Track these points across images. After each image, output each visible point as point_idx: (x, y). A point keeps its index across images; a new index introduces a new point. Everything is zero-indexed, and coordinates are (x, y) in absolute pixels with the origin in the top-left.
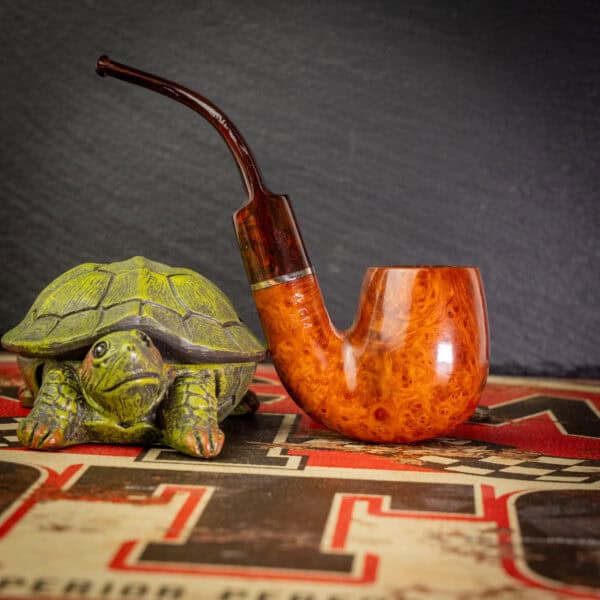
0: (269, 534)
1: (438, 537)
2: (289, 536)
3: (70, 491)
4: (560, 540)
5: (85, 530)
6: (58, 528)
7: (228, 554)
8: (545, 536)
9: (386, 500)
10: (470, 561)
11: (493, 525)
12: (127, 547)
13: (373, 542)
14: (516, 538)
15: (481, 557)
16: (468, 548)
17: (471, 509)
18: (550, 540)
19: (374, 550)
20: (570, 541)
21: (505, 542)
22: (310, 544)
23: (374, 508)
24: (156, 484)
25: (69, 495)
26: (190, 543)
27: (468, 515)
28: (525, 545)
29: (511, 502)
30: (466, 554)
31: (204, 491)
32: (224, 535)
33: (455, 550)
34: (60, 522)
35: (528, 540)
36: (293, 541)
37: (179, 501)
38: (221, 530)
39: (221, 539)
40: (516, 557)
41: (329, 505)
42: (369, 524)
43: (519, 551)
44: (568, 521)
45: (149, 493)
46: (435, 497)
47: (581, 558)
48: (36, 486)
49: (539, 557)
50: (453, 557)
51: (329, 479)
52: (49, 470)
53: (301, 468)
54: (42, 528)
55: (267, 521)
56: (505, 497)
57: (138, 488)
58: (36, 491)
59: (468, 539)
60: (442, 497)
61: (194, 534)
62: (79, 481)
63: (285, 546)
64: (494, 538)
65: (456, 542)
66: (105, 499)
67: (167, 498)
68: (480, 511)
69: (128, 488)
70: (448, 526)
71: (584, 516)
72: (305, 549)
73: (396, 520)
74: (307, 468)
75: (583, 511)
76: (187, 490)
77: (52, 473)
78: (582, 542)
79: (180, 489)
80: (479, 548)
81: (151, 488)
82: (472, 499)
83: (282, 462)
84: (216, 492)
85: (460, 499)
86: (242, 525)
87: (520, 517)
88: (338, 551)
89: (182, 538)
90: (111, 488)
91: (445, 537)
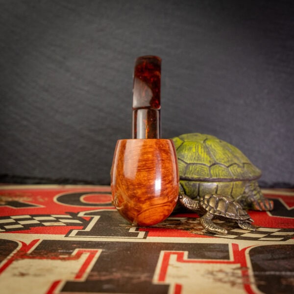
0: (127, 275)
1: (211, 273)
2: (137, 275)
3: (31, 254)
4: (273, 273)
5: (36, 275)
6: (22, 275)
7: (106, 286)
8: (265, 270)
9: (186, 253)
10: (228, 286)
11: (239, 265)
12: (55, 284)
13: (179, 277)
14: (251, 272)
15: (233, 284)
16: (226, 279)
17: (227, 257)
18: (268, 273)
19: (179, 282)
20: (277, 273)
21: (245, 275)
22: (148, 279)
23: (180, 259)
24: (74, 249)
25: (31, 256)
26: (87, 281)
27: (226, 261)
28: (255, 276)
29: (247, 252)
30: (225, 282)
31: (97, 251)
32: (105, 276)
33: (220, 280)
34: (24, 271)
35: (257, 273)
36: (139, 278)
37: (84, 257)
38: (104, 273)
39: (103, 278)
40: (251, 283)
41: (158, 257)
42: (177, 267)
43: (252, 280)
44: (276, 262)
45: (70, 254)
46: (210, 251)
47: (284, 282)
48: (15, 252)
49: (263, 283)
50: (219, 284)
51: (158, 243)
52: (23, 243)
53: (145, 238)
54: (15, 275)
55: (127, 267)
56: (244, 250)
57: (65, 251)
58: (15, 254)
59: (227, 274)
60: (213, 251)
61: (90, 275)
62: (36, 249)
63: (135, 281)
64: (239, 272)
65: (221, 275)
66: (48, 258)
67: (78, 256)
68: (232, 259)
69: (59, 251)
70: (217, 267)
71: (283, 259)
72: (145, 282)
73: (191, 264)
74: (148, 237)
75: (283, 256)
76: (88, 252)
77: (24, 244)
78: (283, 273)
79: (85, 251)
80: (232, 279)
81: (71, 251)
82: (228, 251)
83: (136, 235)
84: (102, 252)
85: (222, 251)
86: (114, 270)
87: (252, 260)
88: (162, 283)
89: (83, 279)
90: (51, 251)
91: (215, 273)
